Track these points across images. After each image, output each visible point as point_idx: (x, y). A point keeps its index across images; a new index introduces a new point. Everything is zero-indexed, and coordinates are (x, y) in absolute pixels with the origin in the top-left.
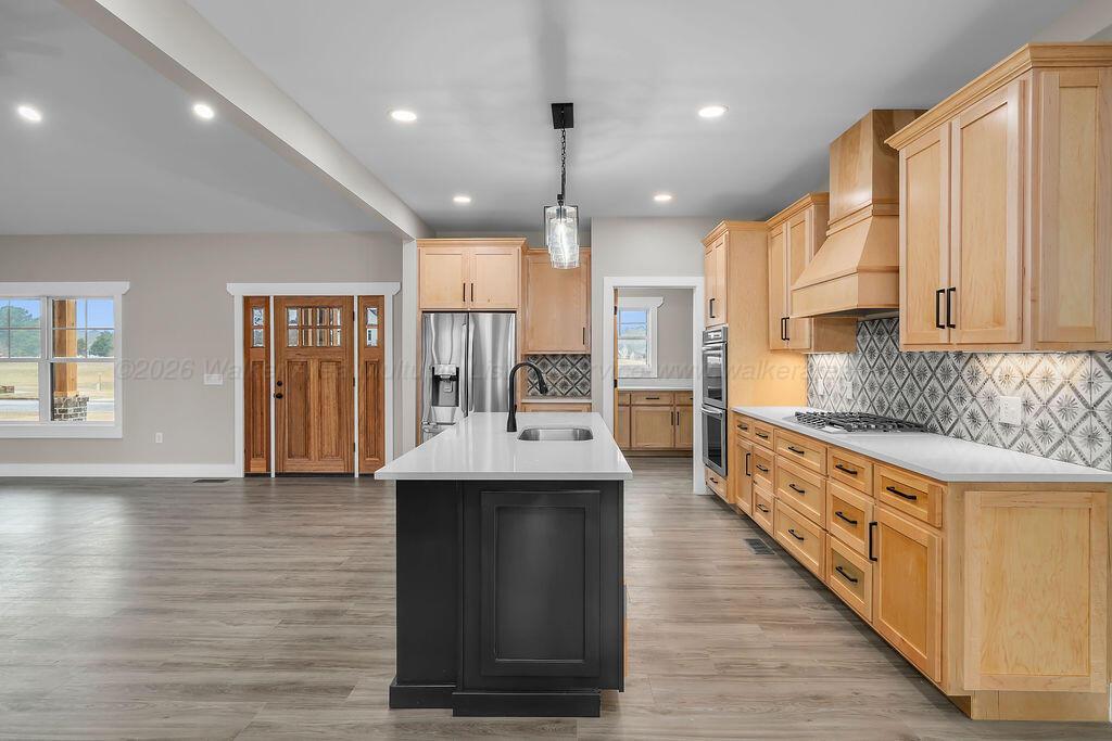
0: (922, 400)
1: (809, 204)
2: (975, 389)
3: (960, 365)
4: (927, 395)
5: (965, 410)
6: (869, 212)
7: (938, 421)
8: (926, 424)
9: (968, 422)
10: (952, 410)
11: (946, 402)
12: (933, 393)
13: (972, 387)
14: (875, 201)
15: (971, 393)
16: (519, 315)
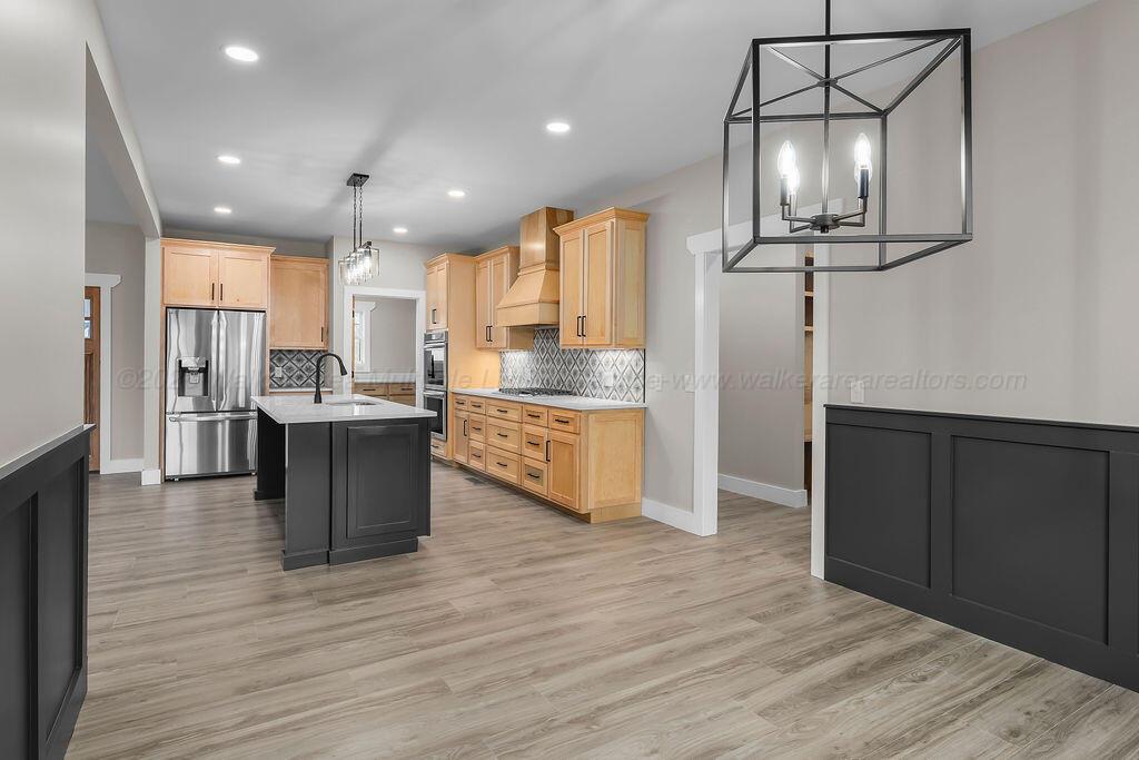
0: (569, 378)
1: (505, 253)
3: (587, 357)
4: (572, 374)
5: (590, 381)
6: (544, 267)
7: (577, 388)
8: (572, 390)
9: (591, 387)
10: (584, 382)
11: (581, 377)
12: (575, 373)
13: (593, 368)
14: (547, 261)
15: (592, 371)
16: (268, 314)
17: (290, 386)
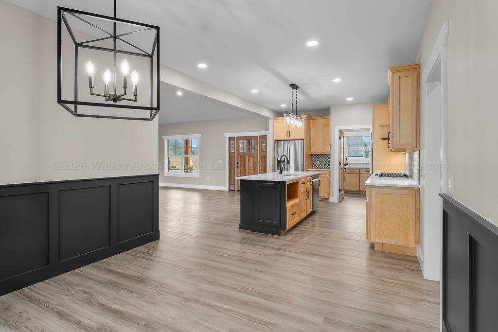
16: (305, 141)
17: (322, 168)
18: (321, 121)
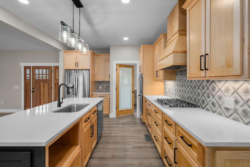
0: (195, 96)
1: (162, 38)
2: (214, 94)
3: (208, 85)
4: (197, 95)
5: (210, 101)
6: (177, 34)
7: (200, 104)
8: (196, 104)
9: (211, 105)
10: (205, 100)
11: (203, 97)
12: (199, 94)
13: (212, 93)
14: (179, 30)
15: (212, 95)
16: (90, 71)
18: (103, 57)
